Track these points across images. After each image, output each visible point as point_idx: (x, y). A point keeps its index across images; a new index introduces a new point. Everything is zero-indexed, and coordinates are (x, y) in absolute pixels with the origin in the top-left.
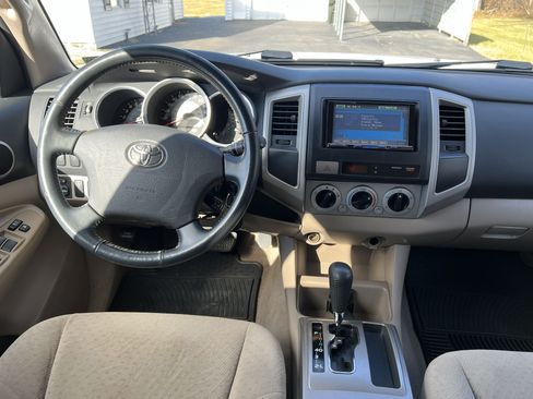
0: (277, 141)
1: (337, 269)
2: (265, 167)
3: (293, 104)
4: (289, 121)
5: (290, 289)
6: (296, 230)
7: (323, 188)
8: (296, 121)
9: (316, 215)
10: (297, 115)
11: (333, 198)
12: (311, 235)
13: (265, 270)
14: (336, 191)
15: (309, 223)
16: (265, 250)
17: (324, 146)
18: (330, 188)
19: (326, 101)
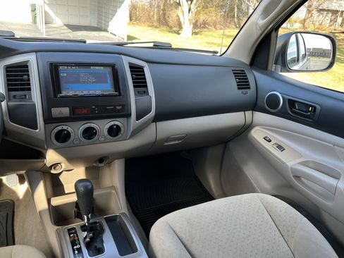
0: (15, 97)
1: (81, 184)
2: (6, 118)
3: (24, 67)
4: (23, 80)
5: (44, 210)
6: (41, 164)
7: (60, 128)
8: (29, 80)
9: (56, 149)
10: (28, 75)
11: (68, 135)
12: (55, 166)
13: (16, 204)
14: (70, 129)
15: (52, 156)
16: (14, 188)
17: (55, 96)
18: (65, 127)
19: (51, 64)
